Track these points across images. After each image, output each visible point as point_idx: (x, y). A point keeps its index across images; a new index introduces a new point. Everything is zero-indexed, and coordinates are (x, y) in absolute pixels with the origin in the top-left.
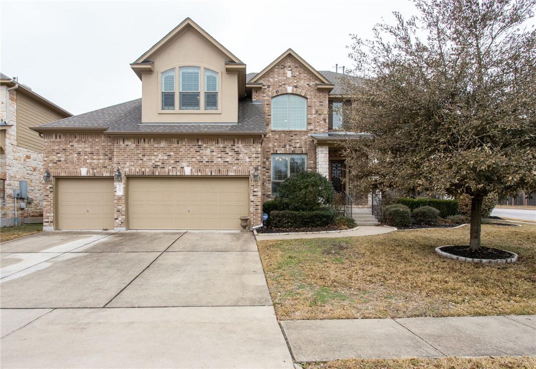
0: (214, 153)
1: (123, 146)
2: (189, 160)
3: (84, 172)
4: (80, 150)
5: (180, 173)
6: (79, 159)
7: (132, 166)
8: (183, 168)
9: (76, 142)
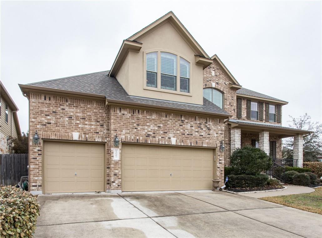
0: (193, 128)
1: (120, 114)
2: (174, 132)
3: (76, 136)
4: (72, 114)
5: (168, 142)
6: (70, 123)
7: (127, 133)
8: (170, 138)
9: (67, 106)
